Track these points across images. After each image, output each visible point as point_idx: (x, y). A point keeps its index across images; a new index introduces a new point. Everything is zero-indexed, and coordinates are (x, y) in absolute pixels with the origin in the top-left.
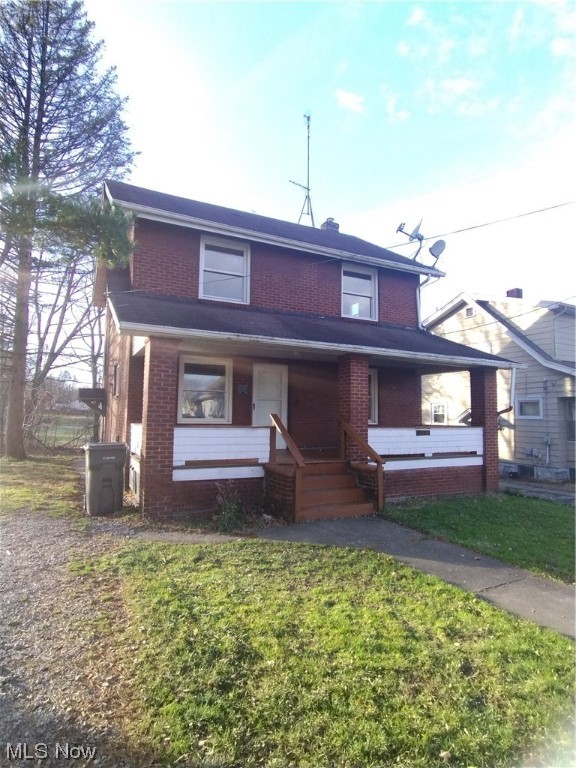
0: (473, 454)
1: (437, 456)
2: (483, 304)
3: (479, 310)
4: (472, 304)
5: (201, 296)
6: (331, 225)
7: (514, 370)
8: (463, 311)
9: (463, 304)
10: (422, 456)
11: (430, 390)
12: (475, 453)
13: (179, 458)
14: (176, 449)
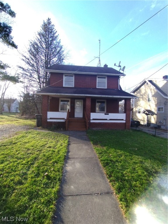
0: (123, 120)
1: (110, 120)
2: (151, 81)
3: (149, 83)
4: (148, 82)
5: (64, 86)
6: (106, 66)
7: (134, 99)
8: (146, 84)
9: (145, 82)
10: (106, 120)
11: (137, 105)
12: (123, 119)
13: (48, 117)
14: (48, 116)
